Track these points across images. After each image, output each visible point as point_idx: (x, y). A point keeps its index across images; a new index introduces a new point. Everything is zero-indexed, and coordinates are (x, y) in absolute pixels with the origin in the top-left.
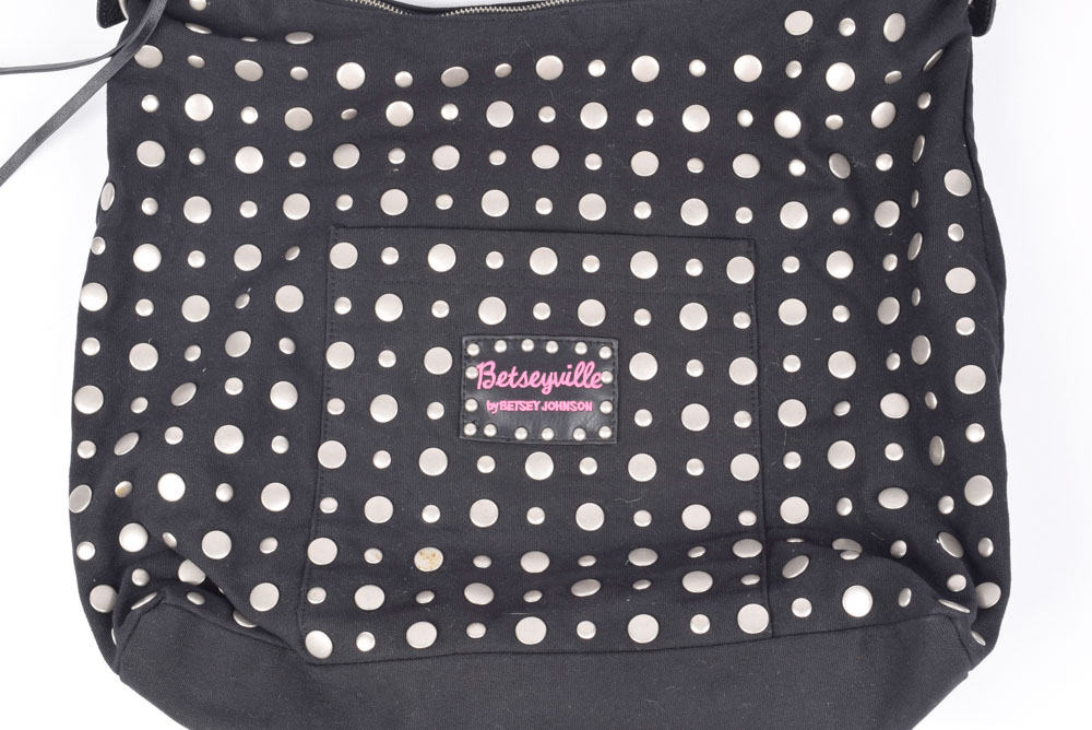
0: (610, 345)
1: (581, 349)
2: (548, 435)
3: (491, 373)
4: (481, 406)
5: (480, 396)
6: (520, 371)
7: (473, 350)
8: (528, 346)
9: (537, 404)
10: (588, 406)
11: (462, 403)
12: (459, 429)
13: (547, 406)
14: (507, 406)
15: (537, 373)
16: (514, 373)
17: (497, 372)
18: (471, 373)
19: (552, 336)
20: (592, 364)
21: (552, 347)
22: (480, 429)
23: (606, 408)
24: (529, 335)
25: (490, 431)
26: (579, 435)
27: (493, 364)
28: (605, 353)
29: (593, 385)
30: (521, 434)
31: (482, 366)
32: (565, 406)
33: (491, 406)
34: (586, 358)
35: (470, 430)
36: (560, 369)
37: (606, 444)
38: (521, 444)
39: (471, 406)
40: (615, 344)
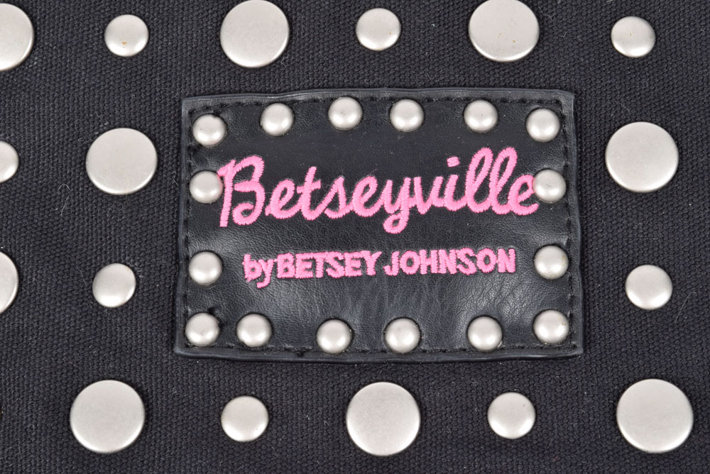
0: (555, 107)
1: (480, 117)
2: (402, 337)
3: (253, 185)
4: (229, 268)
5: (226, 245)
6: (326, 178)
7: (209, 131)
8: (345, 114)
9: (371, 258)
10: (505, 260)
11: (182, 262)
12: (174, 328)
13: (399, 263)
14: (295, 265)
15: (372, 182)
16: (311, 184)
17: (269, 182)
18: (204, 188)
19: (406, 89)
20: (510, 153)
21: (406, 116)
22: (227, 327)
23: (551, 264)
24: (346, 87)
25: (253, 332)
26: (485, 336)
27: (257, 163)
28: (543, 126)
29: (514, 204)
30: (333, 338)
31: (230, 170)
32: (444, 261)
33: (254, 268)
34: (493, 139)
35: (202, 331)
36: (430, 169)
37: (554, 356)
38: (335, 362)
39: (204, 270)
40: (567, 100)
